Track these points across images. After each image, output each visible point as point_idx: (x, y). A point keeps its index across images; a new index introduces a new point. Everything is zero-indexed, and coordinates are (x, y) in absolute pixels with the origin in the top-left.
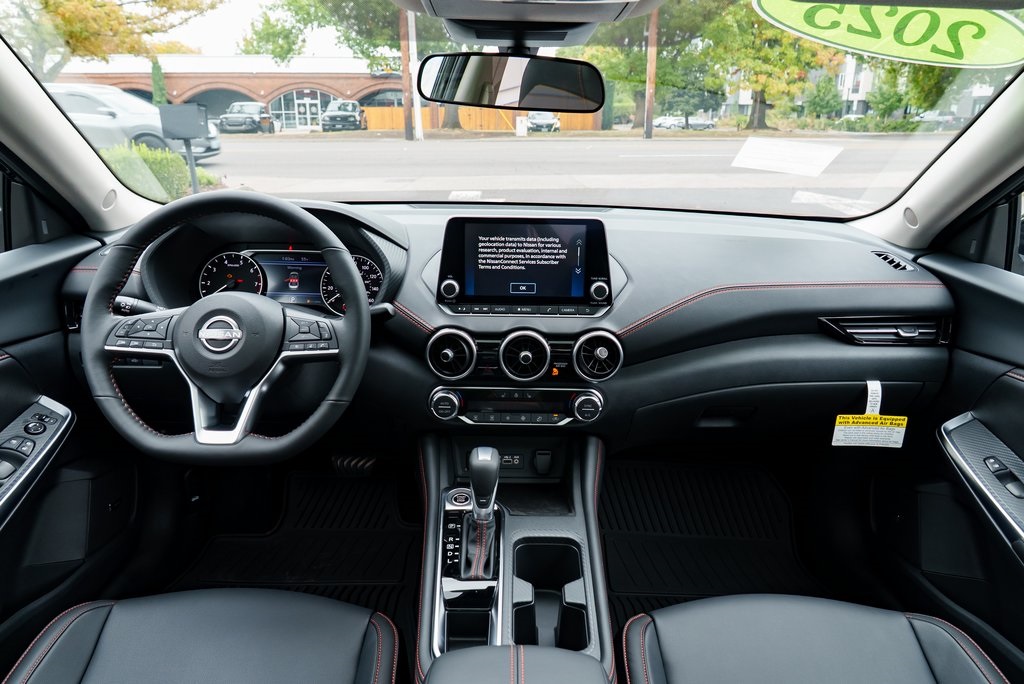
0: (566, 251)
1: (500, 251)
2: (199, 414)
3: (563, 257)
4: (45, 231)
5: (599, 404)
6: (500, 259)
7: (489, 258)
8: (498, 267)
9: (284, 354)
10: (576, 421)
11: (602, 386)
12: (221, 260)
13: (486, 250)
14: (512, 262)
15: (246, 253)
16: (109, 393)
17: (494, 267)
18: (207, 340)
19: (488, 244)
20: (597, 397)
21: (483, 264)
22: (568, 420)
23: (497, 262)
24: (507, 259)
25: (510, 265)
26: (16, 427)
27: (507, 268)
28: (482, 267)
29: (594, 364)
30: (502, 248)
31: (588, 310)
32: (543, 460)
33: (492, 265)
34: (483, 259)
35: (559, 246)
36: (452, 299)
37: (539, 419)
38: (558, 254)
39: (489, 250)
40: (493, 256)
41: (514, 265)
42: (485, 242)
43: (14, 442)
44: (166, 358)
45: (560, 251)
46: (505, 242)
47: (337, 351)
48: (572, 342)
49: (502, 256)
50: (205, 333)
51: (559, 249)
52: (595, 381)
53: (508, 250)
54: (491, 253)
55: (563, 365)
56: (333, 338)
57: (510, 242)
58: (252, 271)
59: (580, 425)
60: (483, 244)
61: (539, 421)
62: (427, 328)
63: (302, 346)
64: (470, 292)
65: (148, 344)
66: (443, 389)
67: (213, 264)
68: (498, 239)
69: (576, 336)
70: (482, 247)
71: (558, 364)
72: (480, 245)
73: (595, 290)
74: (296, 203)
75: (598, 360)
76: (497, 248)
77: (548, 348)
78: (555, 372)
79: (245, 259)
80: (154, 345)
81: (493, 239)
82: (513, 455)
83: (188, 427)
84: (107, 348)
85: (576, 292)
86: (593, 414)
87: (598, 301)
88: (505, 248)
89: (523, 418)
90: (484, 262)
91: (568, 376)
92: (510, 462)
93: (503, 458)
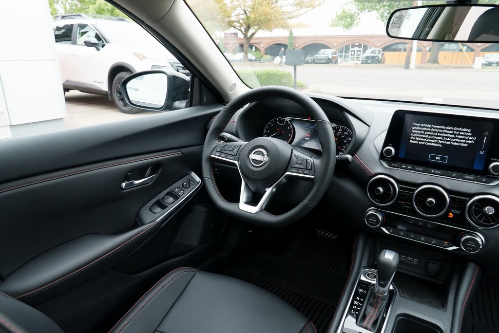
0: (475, 138)
1: (426, 133)
2: (243, 195)
3: (472, 142)
4: (205, 100)
5: (481, 243)
6: (425, 138)
7: (418, 137)
8: (423, 143)
9: (287, 173)
10: (460, 249)
11: (485, 231)
12: (276, 121)
13: (416, 132)
14: (434, 141)
15: (288, 119)
16: (209, 177)
17: (420, 143)
18: (252, 159)
19: (418, 128)
20: (480, 238)
21: (413, 140)
22: (454, 248)
23: (423, 140)
24: (430, 139)
25: (432, 142)
26: (179, 183)
27: (429, 144)
28: (412, 142)
29: (482, 216)
30: (428, 131)
31: (484, 180)
32: (433, 267)
33: (419, 141)
34: (414, 137)
35: (471, 134)
36: (389, 158)
37: (434, 242)
38: (468, 140)
39: (419, 132)
40: (421, 136)
41: (435, 143)
42: (417, 126)
43: (177, 189)
44: (234, 165)
45: (470, 138)
46: (431, 128)
47: (313, 177)
48: (468, 199)
49: (427, 136)
50: (253, 156)
51: (470, 136)
52: (480, 228)
53: (432, 133)
54: (420, 134)
55: (458, 212)
56: (312, 169)
57: (434, 128)
58: (289, 128)
59: (463, 253)
60: (415, 128)
61: (433, 243)
62: (370, 173)
63: (296, 171)
64: (402, 155)
65: (228, 157)
66: (374, 209)
67: (272, 122)
68: (426, 126)
69: (472, 196)
70: (415, 130)
71: (454, 211)
72: (413, 128)
73: (493, 167)
74: (307, 95)
75: (485, 214)
76: (425, 131)
77: (448, 199)
78: (451, 215)
79: (287, 122)
80: (231, 158)
81: (423, 125)
82: (414, 258)
83: (237, 200)
84: (212, 156)
85: (477, 166)
86: (474, 249)
87: (494, 175)
88: (430, 131)
89: (423, 239)
90: (414, 138)
91: (460, 220)
92: (411, 261)
93: (406, 257)
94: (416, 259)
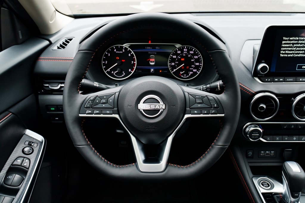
1: (295, 45)
2: (140, 156)
6: (293, 50)
7: (287, 50)
8: (292, 55)
9: (186, 116)
12: (113, 49)
13: (286, 45)
14: (301, 52)
15: (126, 45)
16: (84, 143)
17: (289, 55)
19: (288, 42)
21: (283, 54)
23: (291, 52)
24: (298, 50)
25: (299, 54)
27: (296, 55)
28: (282, 55)
30: (296, 44)
33: (288, 54)
34: (283, 51)
36: (263, 74)
39: (288, 45)
40: (290, 49)
41: (301, 54)
42: (286, 40)
46: (298, 40)
47: (223, 115)
49: (295, 49)
50: (142, 106)
53: (299, 45)
54: (289, 47)
57: (301, 40)
58: (129, 55)
60: (285, 42)
62: (249, 92)
63: (199, 112)
64: (273, 70)
65: (104, 112)
67: (108, 52)
68: (295, 38)
70: (284, 44)
72: (283, 42)
76: (293, 44)
79: (126, 49)
80: (108, 112)
81: (291, 39)
82: (271, 151)
84: (80, 115)
88: (298, 44)
90: (284, 52)
92: (269, 154)
93: (265, 152)
94: (273, 151)
